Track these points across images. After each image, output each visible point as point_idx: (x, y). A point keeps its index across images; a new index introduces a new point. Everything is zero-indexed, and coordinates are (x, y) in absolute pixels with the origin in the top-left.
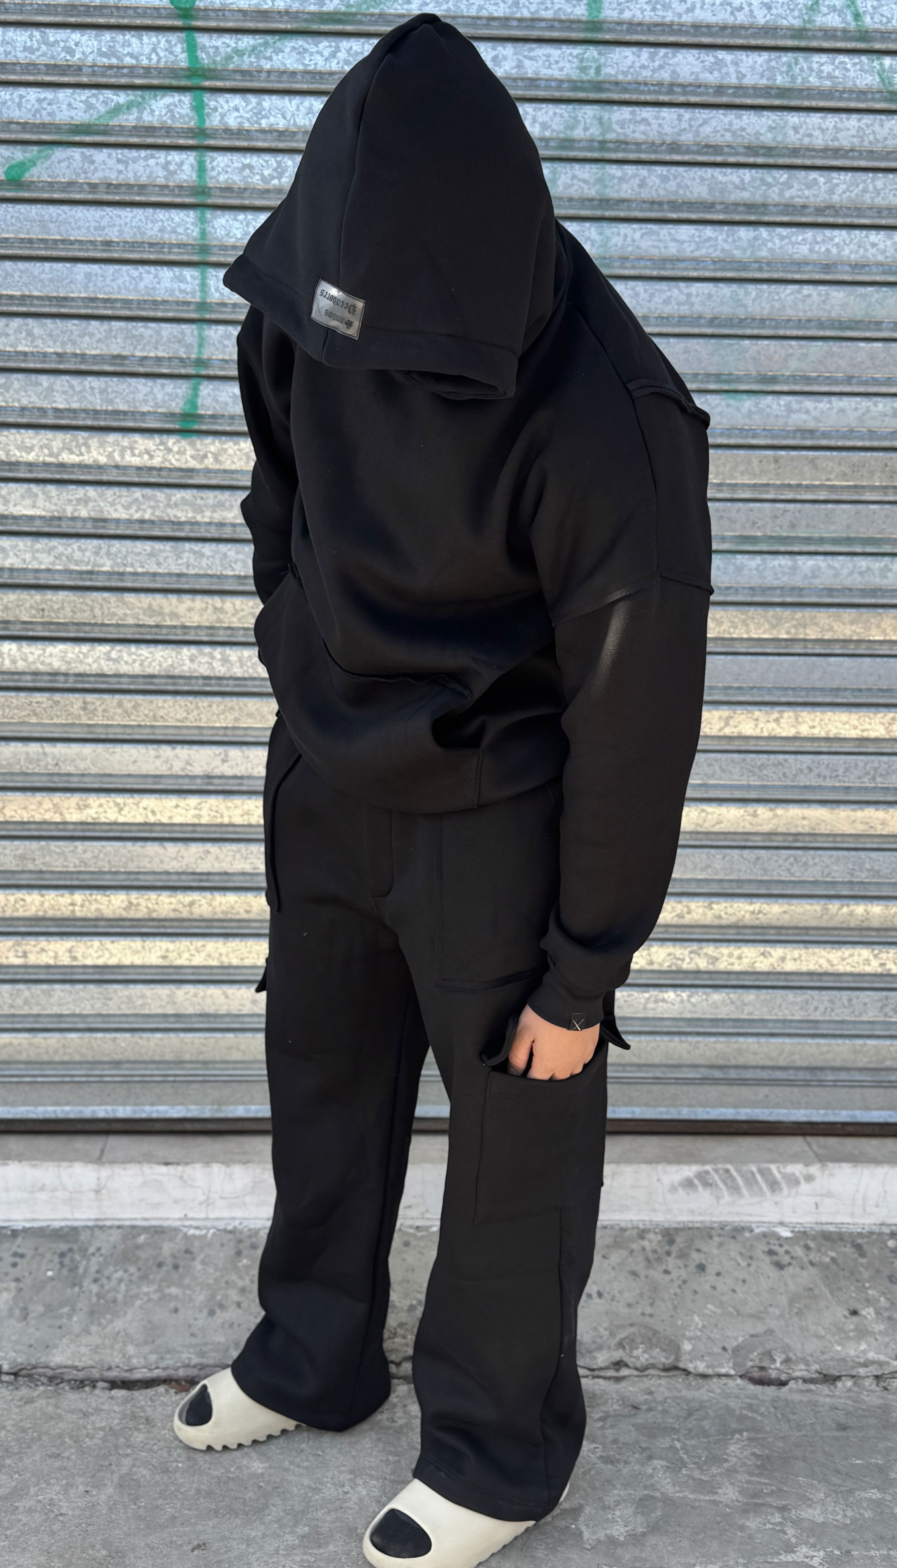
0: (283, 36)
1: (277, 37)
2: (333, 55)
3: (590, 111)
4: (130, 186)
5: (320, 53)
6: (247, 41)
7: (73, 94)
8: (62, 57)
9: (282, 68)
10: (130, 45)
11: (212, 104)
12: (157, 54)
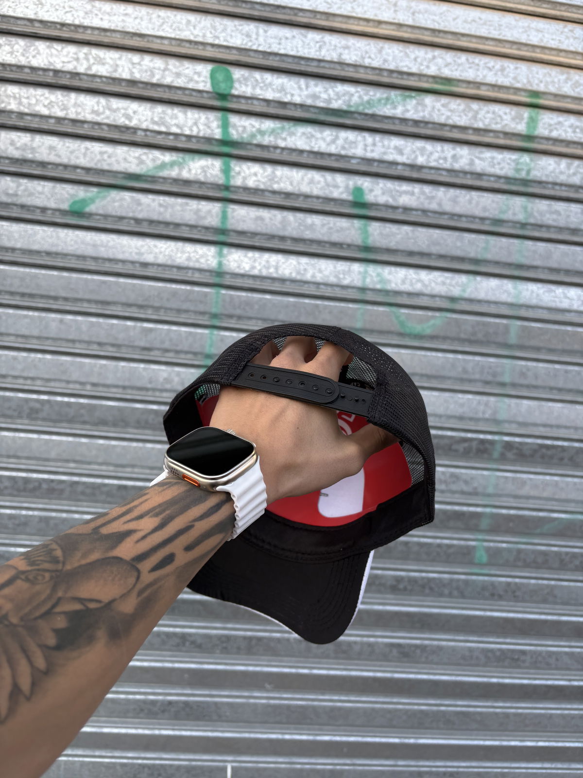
0: (297, 123)
1: (291, 124)
2: (333, 141)
3: (519, 201)
4: (167, 224)
5: (324, 139)
6: (268, 124)
7: (128, 151)
8: (122, 121)
9: (293, 147)
10: (176, 118)
11: (237, 169)
12: (198, 127)
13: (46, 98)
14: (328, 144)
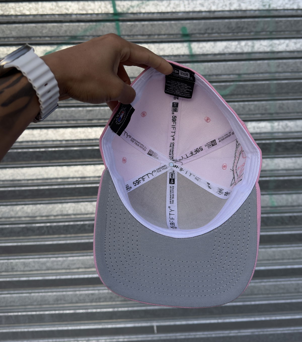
2: (168, 5)
5: (163, 5)
6: (135, 3)
7: (69, 25)
8: (64, 11)
9: (149, 11)
10: (90, 6)
12: (101, 8)
13: (28, 6)
14: (166, 8)
